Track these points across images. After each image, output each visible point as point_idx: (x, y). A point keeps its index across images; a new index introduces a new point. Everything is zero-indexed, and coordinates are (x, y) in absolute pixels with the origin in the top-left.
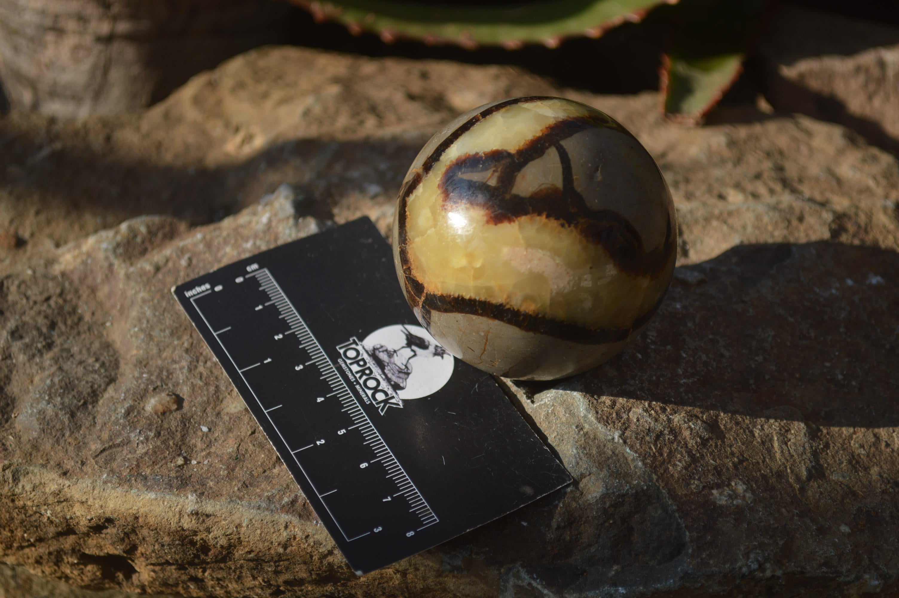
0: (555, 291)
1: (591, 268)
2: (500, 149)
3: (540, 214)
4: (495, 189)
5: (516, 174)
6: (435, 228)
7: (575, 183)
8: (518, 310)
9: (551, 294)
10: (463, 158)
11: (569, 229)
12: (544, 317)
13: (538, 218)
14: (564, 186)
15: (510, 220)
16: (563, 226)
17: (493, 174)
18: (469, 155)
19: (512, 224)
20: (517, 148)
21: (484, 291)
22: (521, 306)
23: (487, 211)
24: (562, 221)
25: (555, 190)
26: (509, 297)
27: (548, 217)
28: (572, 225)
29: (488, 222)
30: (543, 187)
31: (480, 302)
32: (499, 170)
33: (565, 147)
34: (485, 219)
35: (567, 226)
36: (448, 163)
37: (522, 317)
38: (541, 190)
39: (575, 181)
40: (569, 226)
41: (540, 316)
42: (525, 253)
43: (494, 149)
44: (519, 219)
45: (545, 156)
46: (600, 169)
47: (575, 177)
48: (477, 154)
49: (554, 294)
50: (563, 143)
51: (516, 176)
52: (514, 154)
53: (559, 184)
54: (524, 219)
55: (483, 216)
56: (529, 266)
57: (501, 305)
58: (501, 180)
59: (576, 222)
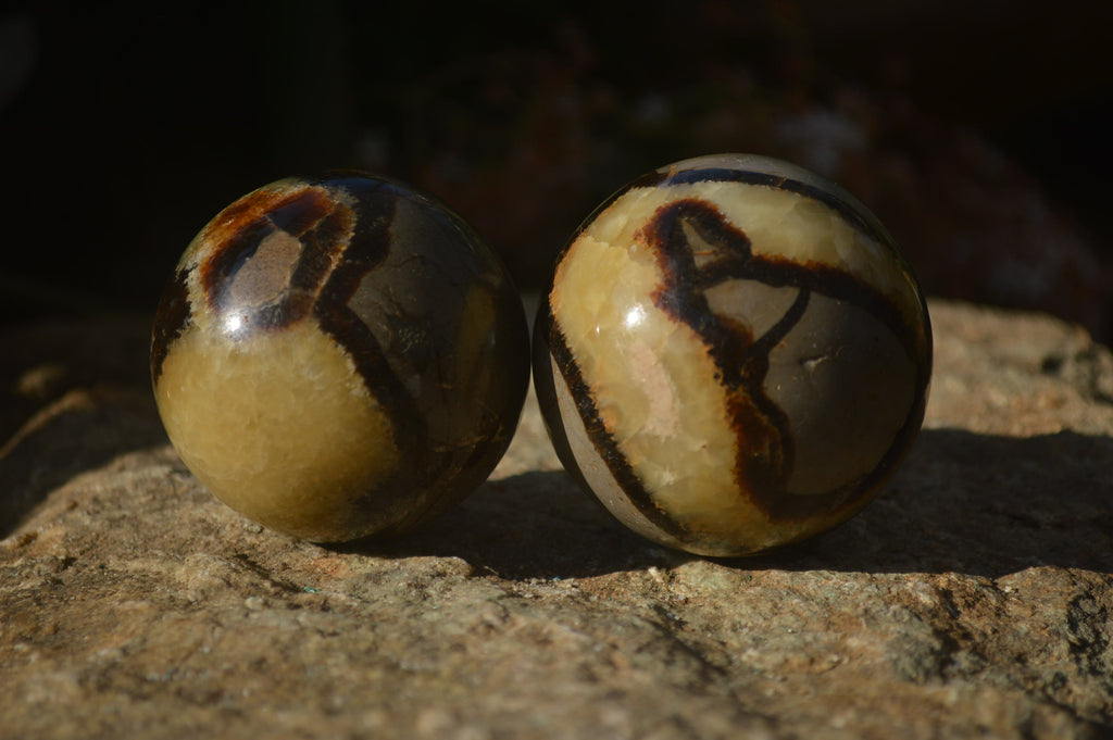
0: (646, 431)
1: (704, 447)
2: (748, 235)
3: (706, 342)
4: (696, 271)
5: (730, 277)
6: (611, 245)
7: (775, 350)
8: (597, 411)
9: (641, 429)
10: (709, 206)
11: (719, 387)
12: (615, 443)
13: (699, 343)
14: (762, 340)
15: (673, 316)
16: (716, 377)
17: (708, 254)
18: (716, 210)
19: (671, 322)
20: (763, 253)
21: (585, 357)
22: (604, 409)
23: (663, 284)
24: (720, 372)
25: (747, 336)
26: (601, 388)
27: (711, 353)
28: (726, 387)
29: (653, 295)
30: (738, 318)
31: (573, 364)
32: (721, 256)
33: (811, 302)
34: (654, 289)
35: (720, 381)
36: (693, 196)
37: (595, 421)
38: (733, 321)
39: (778, 346)
40: (722, 384)
41: (613, 438)
42: (653, 363)
43: (744, 230)
44: (683, 324)
45: (778, 291)
46: (820, 360)
47: (783, 342)
48: (723, 217)
49: (642, 433)
50: (814, 296)
51: (726, 280)
52: (751, 256)
53: (759, 332)
54: (687, 330)
55: (656, 284)
56: (644, 380)
57: (587, 388)
58: (710, 268)
59: (733, 387)
